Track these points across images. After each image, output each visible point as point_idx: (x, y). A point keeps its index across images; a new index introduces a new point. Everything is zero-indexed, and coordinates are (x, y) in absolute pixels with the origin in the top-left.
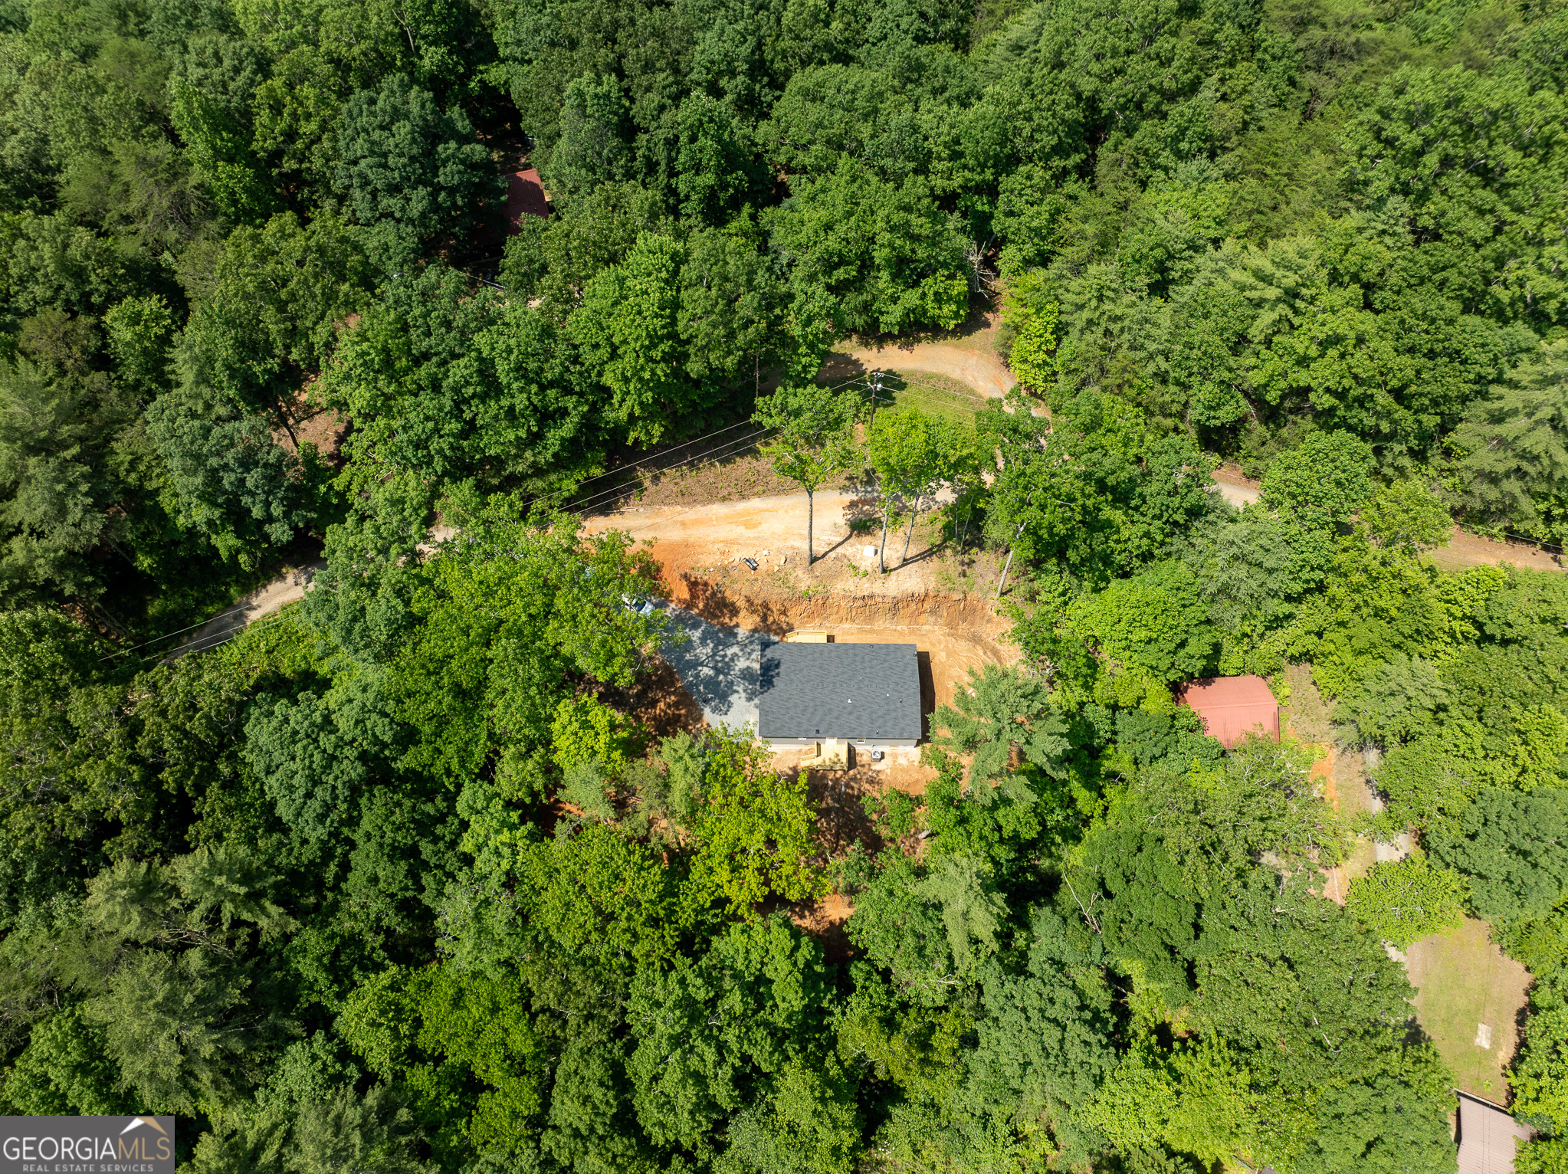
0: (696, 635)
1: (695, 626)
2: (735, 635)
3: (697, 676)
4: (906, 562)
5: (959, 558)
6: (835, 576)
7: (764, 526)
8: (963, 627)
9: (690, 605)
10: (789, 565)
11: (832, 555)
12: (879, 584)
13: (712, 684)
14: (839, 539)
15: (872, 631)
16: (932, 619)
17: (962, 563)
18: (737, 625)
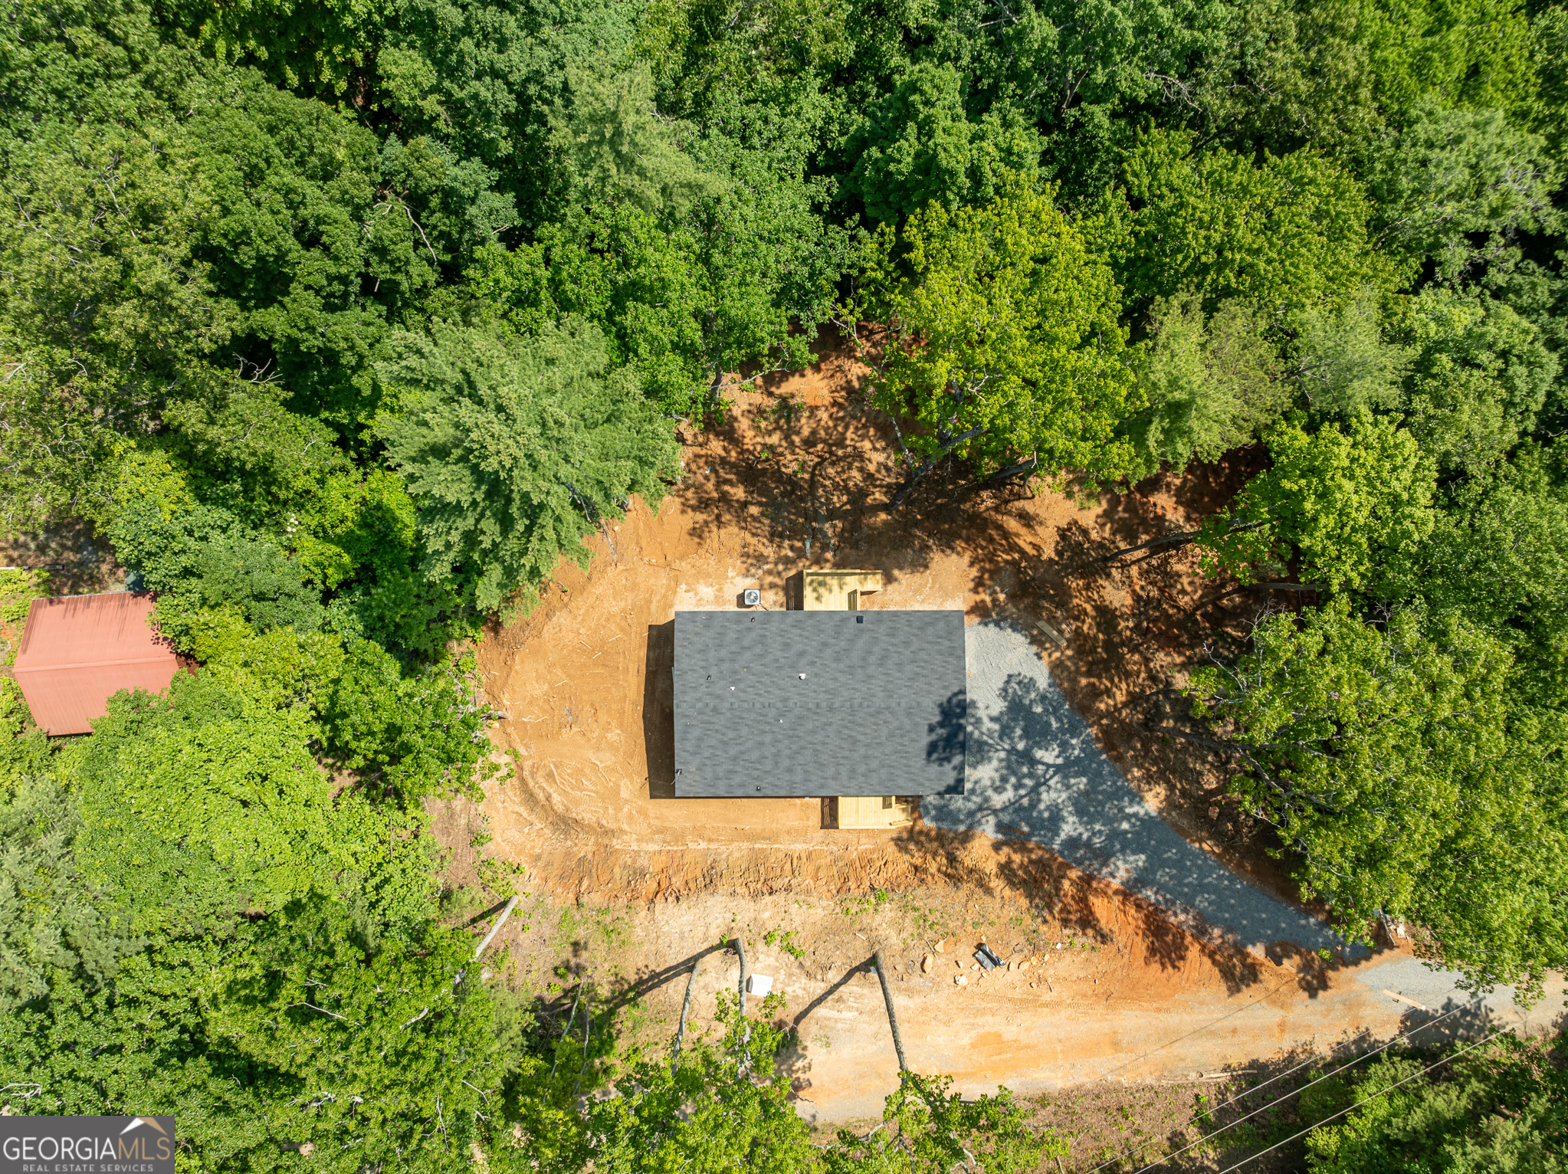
0: (1070, 827)
1: (1073, 843)
2: (1000, 827)
3: (1064, 746)
4: (689, 966)
5: (583, 981)
6: (827, 932)
7: (965, 1040)
8: (585, 847)
9: (1086, 882)
10: (916, 954)
11: (834, 977)
12: (743, 919)
13: (1038, 732)
14: (820, 1011)
15: (752, 837)
16: (643, 862)
17: (578, 970)
18: (997, 847)
